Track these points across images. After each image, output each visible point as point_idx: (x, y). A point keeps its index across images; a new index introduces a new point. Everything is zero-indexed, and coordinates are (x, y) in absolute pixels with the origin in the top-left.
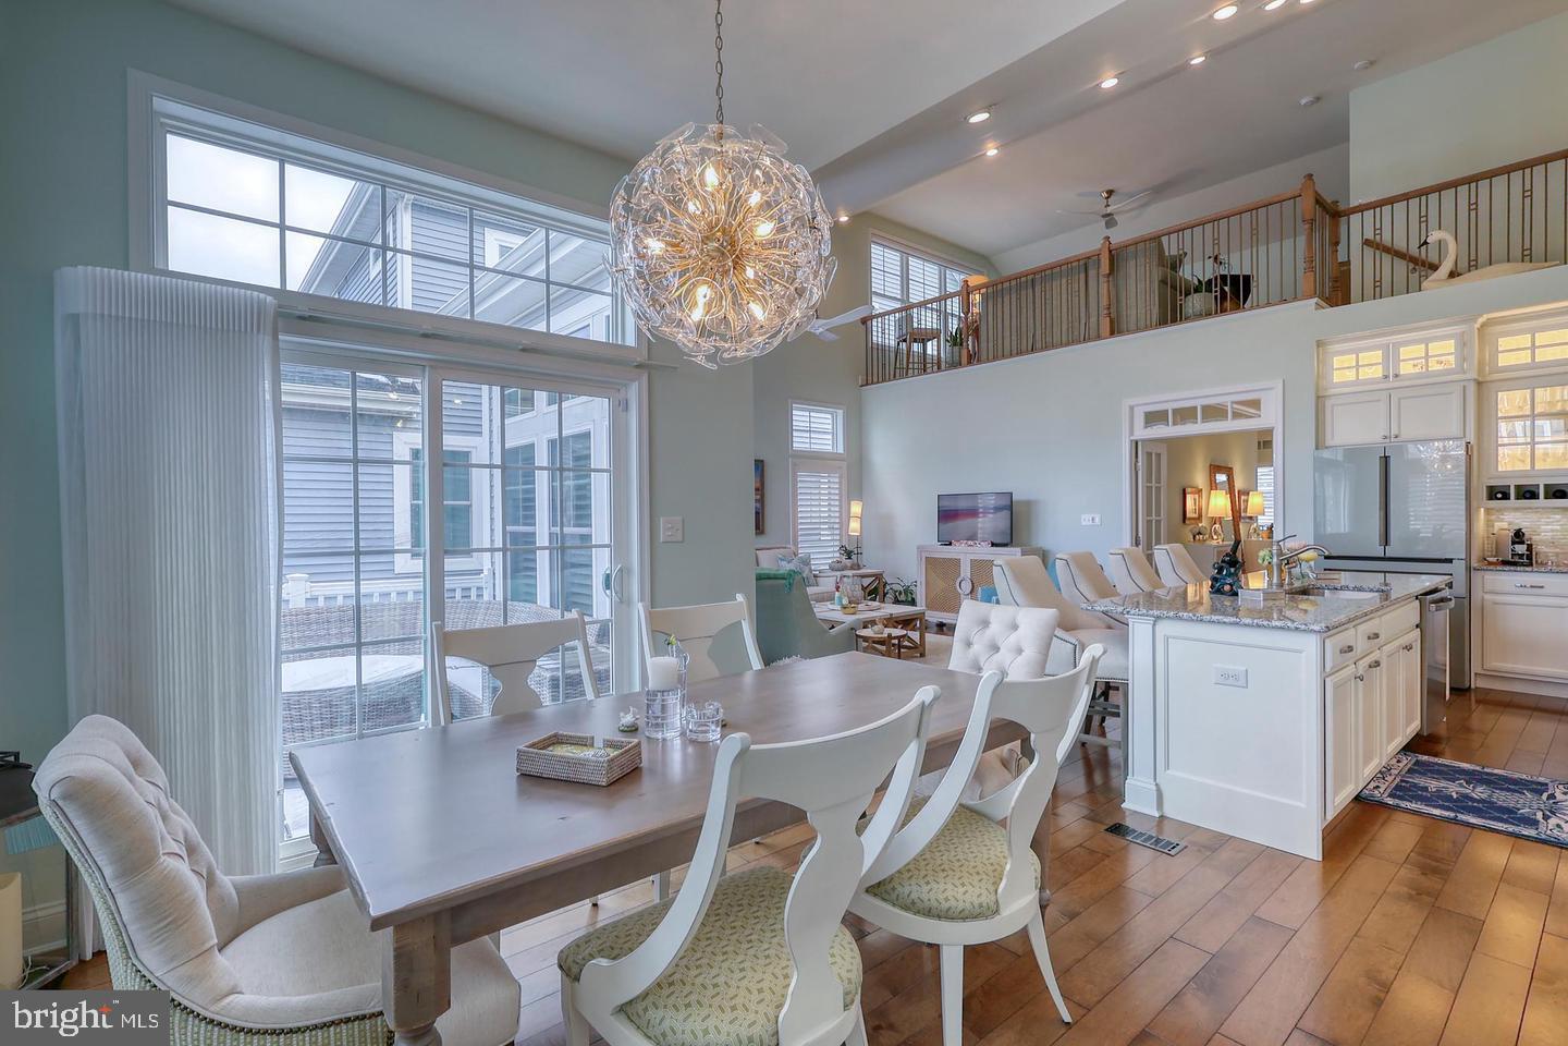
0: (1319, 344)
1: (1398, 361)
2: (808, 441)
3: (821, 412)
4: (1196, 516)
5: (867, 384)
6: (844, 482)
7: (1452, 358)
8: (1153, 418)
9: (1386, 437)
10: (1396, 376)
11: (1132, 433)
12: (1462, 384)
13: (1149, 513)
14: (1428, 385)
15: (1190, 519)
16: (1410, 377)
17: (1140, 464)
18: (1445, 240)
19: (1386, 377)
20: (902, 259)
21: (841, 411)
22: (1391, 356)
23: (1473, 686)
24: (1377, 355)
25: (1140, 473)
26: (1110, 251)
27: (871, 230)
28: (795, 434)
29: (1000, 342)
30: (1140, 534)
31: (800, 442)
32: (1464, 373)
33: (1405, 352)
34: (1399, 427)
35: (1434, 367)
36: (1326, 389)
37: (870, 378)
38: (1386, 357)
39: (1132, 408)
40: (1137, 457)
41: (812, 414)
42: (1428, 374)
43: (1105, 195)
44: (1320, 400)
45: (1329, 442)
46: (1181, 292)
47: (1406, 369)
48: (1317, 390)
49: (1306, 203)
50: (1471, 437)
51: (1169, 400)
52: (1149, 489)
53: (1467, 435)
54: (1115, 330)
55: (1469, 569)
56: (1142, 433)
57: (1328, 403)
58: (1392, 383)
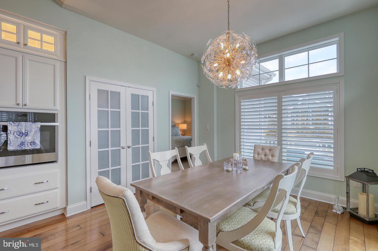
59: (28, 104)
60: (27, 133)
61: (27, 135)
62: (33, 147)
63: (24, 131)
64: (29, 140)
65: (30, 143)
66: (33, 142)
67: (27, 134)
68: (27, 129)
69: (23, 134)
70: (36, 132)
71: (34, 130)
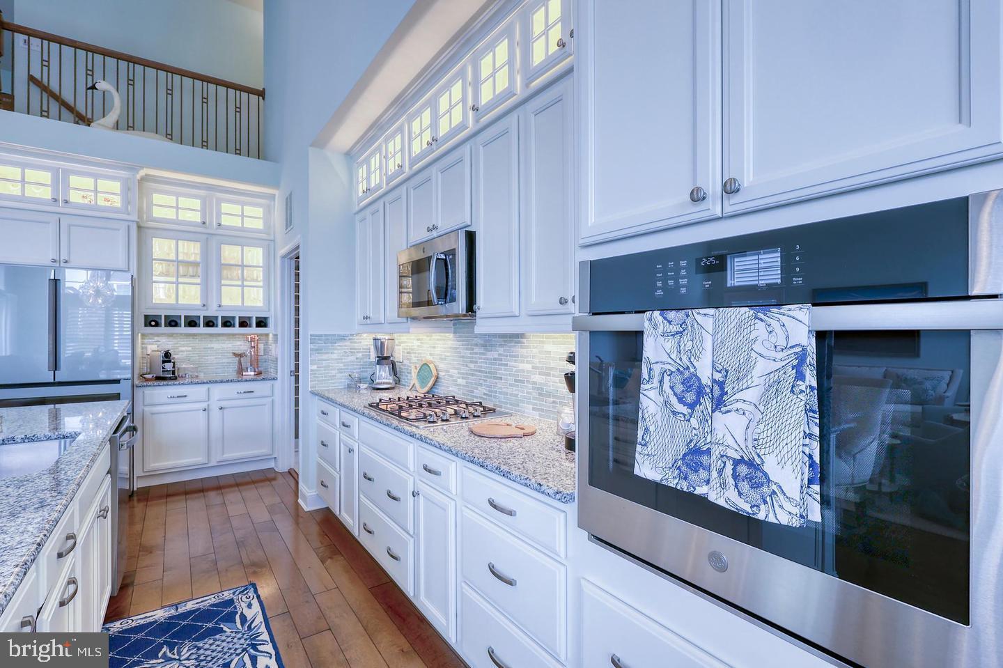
1: (67, 187)
7: (117, 199)
10: (66, 202)
12: (127, 223)
14: (94, 218)
16: (78, 206)
18: (109, 92)
19: (55, 200)
22: (60, 181)
23: (135, 489)
24: (46, 176)
32: (129, 214)
33: (74, 180)
34: (69, 254)
35: (101, 202)
38: (55, 181)
42: (95, 207)
47: (76, 197)
50: (134, 271)
53: (131, 269)
55: (133, 386)
58: (60, 208)
59: (747, 179)
60: (721, 385)
61: (719, 404)
62: (747, 507)
63: (705, 374)
64: (730, 441)
65: (736, 463)
66: (751, 464)
67: (724, 393)
68: (723, 362)
69: (700, 392)
70: (772, 388)
71: (761, 368)
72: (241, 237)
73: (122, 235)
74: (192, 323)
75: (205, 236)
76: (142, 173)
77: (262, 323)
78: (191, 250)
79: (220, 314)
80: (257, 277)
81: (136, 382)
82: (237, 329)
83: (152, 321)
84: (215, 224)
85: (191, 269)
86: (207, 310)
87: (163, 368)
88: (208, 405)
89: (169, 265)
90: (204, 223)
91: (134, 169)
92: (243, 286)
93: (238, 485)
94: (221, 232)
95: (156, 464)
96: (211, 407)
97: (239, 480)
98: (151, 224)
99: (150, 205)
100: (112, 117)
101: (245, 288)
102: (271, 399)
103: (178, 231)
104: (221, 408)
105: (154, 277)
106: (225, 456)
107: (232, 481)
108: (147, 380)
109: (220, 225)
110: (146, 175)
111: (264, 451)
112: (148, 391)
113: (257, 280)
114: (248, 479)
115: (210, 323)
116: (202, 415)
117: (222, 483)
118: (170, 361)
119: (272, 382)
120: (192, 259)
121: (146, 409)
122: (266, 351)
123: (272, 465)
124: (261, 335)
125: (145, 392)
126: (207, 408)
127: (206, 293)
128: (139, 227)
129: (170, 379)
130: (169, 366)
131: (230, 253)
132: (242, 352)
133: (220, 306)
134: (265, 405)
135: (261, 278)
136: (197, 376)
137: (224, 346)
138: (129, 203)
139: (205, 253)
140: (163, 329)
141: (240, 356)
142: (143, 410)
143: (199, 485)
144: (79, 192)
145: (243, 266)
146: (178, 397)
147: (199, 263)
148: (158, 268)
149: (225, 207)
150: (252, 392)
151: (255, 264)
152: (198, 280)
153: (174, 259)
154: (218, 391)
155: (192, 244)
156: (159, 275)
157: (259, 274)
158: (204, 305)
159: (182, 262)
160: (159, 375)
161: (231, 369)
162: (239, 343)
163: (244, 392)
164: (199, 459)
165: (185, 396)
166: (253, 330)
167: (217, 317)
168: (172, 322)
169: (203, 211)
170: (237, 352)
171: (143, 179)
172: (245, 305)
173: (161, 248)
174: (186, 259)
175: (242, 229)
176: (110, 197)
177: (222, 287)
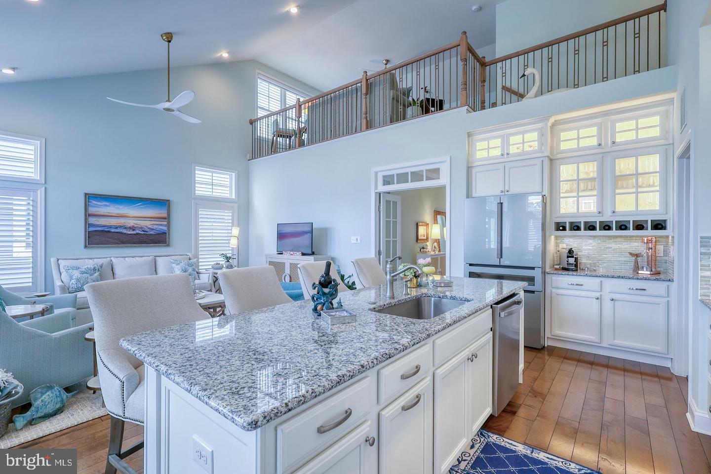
0: (469, 135)
1: (509, 145)
2: (211, 190)
3: (223, 174)
4: (425, 238)
5: (252, 159)
6: (236, 215)
7: (536, 144)
8: (387, 181)
9: (502, 192)
10: (508, 154)
11: (376, 188)
12: (541, 159)
13: (388, 236)
14: (524, 159)
15: (421, 240)
16: (514, 155)
17: (381, 207)
18: (534, 73)
19: (502, 155)
20: (281, 92)
21: (234, 174)
22: (505, 143)
23: (546, 346)
24: (498, 142)
25: (381, 212)
26: (367, 80)
27: (258, 71)
28: (197, 185)
29: (314, 135)
30: (381, 249)
31: (201, 190)
32: (542, 152)
33: (512, 139)
34: (509, 186)
35: (527, 149)
36: (473, 163)
37: (254, 156)
38: (503, 142)
39: (376, 173)
40: (380, 203)
41: (214, 175)
42: (524, 153)
43: (385, 62)
44: (469, 169)
45: (474, 195)
46: (401, 104)
47: (513, 150)
48: (468, 162)
49: (462, 49)
50: (546, 192)
51: (395, 168)
52: (388, 223)
53: (544, 190)
54: (369, 126)
55: (544, 273)
56: (382, 188)
57: (474, 170)
58: (505, 159)
72: (636, 149)
73: (538, 168)
74: (591, 227)
75: (601, 156)
76: (552, 120)
77: (659, 225)
78: (589, 169)
79: (614, 219)
80: (654, 183)
81: (548, 270)
82: (631, 232)
83: (561, 227)
84: (609, 143)
85: (589, 184)
86: (602, 216)
87: (567, 262)
88: (601, 295)
89: (573, 184)
90: (600, 145)
91: (546, 119)
92: (637, 193)
93: (624, 370)
94: (616, 148)
95: (560, 332)
96: (603, 297)
97: (628, 367)
98: (560, 156)
99: (559, 141)
100: (534, 90)
101: (639, 194)
102: (666, 300)
103: (579, 156)
104: (613, 300)
105: (561, 194)
106: (615, 341)
107: (620, 365)
108: (556, 269)
109: (614, 143)
110: (555, 121)
111: (659, 348)
112: (554, 278)
113: (653, 186)
114: (637, 369)
115: (606, 227)
116: (596, 303)
117: (611, 363)
118: (573, 257)
119: (668, 283)
120: (591, 175)
121: (554, 290)
122: (666, 253)
123: (668, 364)
124: (661, 237)
125: (553, 278)
126: (599, 297)
127: (601, 201)
128: (551, 160)
129: (572, 270)
130: (572, 260)
131: (624, 166)
132: (640, 252)
133: (614, 212)
134: (659, 304)
135: (657, 183)
136: (595, 270)
137: (621, 246)
138: (542, 144)
139: (601, 170)
140: (568, 232)
141: (637, 255)
142: (551, 291)
143: (591, 359)
144: (514, 146)
145: (637, 174)
146: (577, 285)
147: (596, 179)
148: (564, 187)
149: (619, 126)
150: (645, 290)
151: (651, 171)
152: (595, 193)
153: (576, 178)
154: (610, 285)
155: (591, 164)
156: (566, 192)
157: (656, 179)
158: (600, 213)
159: (583, 179)
160: (564, 267)
161: (628, 267)
162: (636, 244)
163: (636, 289)
164: (594, 338)
165: (582, 285)
166: (649, 232)
167: (647, 221)
168: (576, 227)
169: (599, 136)
170: (633, 252)
171: (553, 125)
172: (639, 209)
173: (566, 171)
174: (586, 176)
175: (637, 141)
176: (531, 144)
177: (616, 196)
